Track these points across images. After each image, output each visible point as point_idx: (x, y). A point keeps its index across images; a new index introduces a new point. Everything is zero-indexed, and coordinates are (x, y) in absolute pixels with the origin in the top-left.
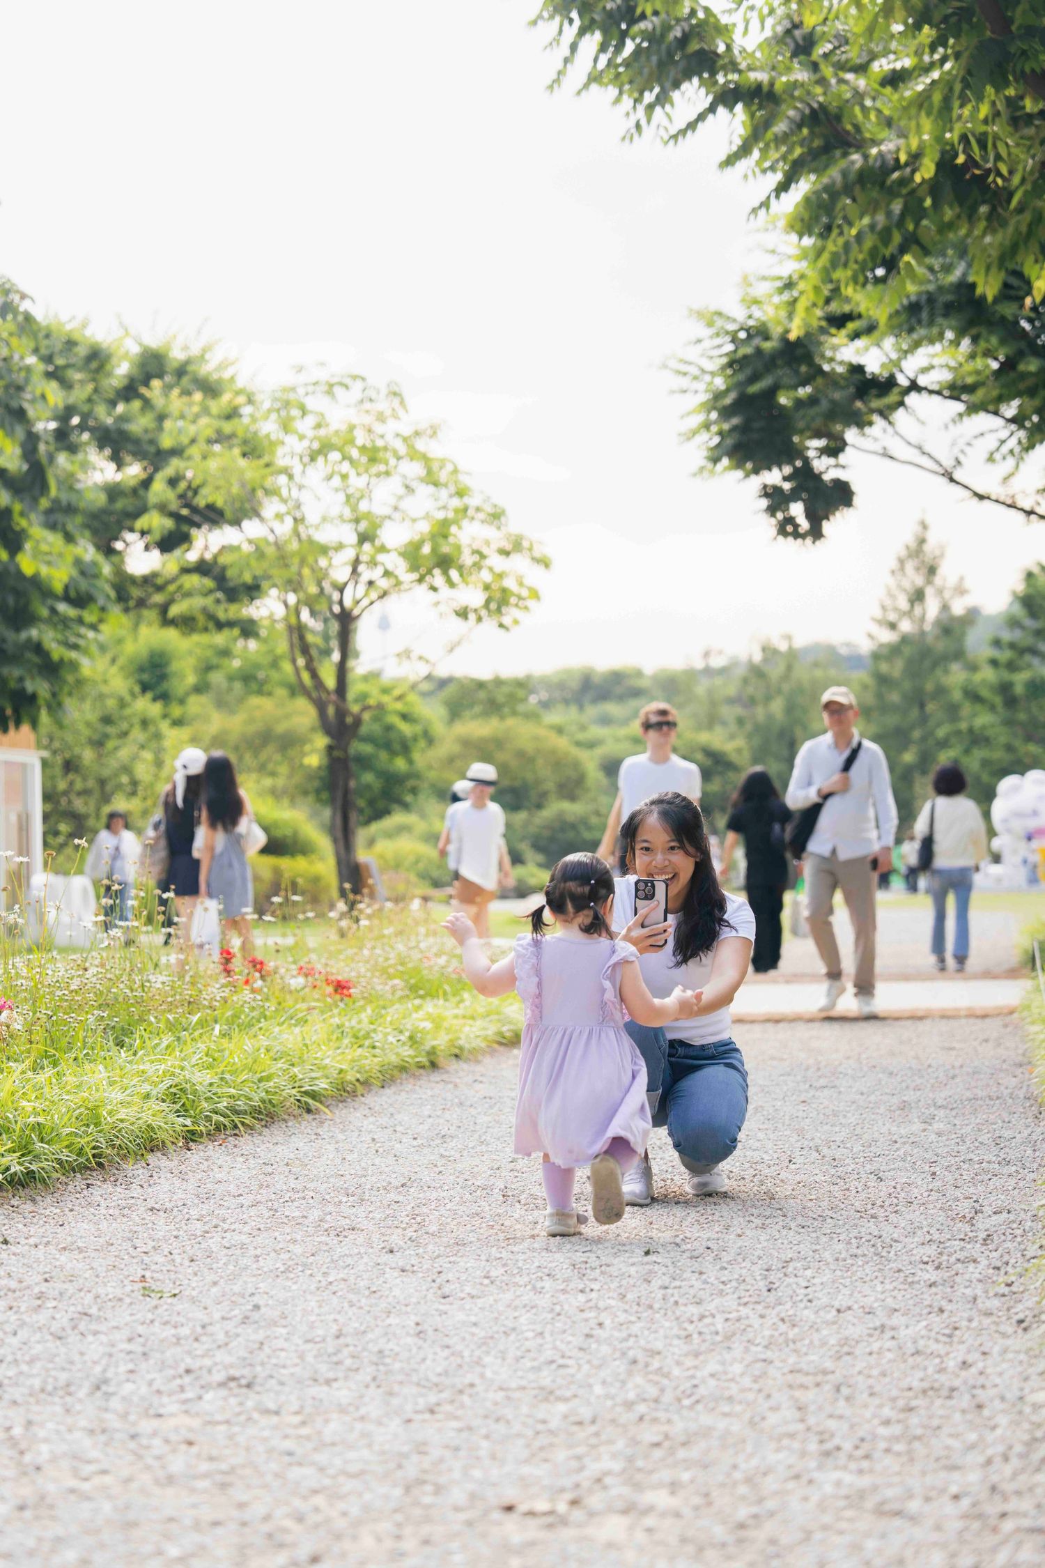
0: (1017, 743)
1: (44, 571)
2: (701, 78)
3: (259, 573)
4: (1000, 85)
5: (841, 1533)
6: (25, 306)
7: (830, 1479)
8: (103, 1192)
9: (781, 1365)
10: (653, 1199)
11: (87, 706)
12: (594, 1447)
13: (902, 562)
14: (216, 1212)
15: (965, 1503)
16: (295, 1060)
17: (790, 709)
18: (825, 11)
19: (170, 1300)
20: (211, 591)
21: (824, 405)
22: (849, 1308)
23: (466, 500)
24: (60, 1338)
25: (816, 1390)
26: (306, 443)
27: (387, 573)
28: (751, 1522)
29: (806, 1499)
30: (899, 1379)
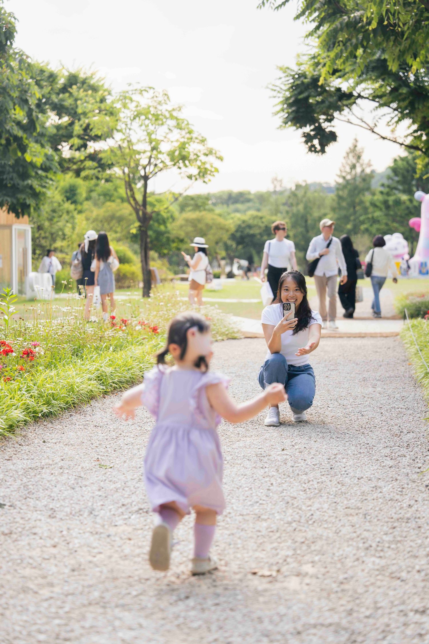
0: (390, 223)
1: (34, 159)
3: (114, 160)
5: (379, 587)
6: (29, 60)
7: (371, 561)
8: (76, 418)
9: (342, 504)
10: (281, 424)
11: (47, 207)
12: (280, 543)
13: (348, 154)
14: (119, 427)
15: (423, 574)
16: (141, 361)
17: (306, 208)
19: (110, 470)
20: (96, 168)
21: (327, 103)
22: (362, 478)
23: (192, 135)
24: (73, 489)
25: (357, 517)
26: (132, 113)
27: (162, 162)
28: (345, 581)
29: (363, 570)
30: (387, 512)
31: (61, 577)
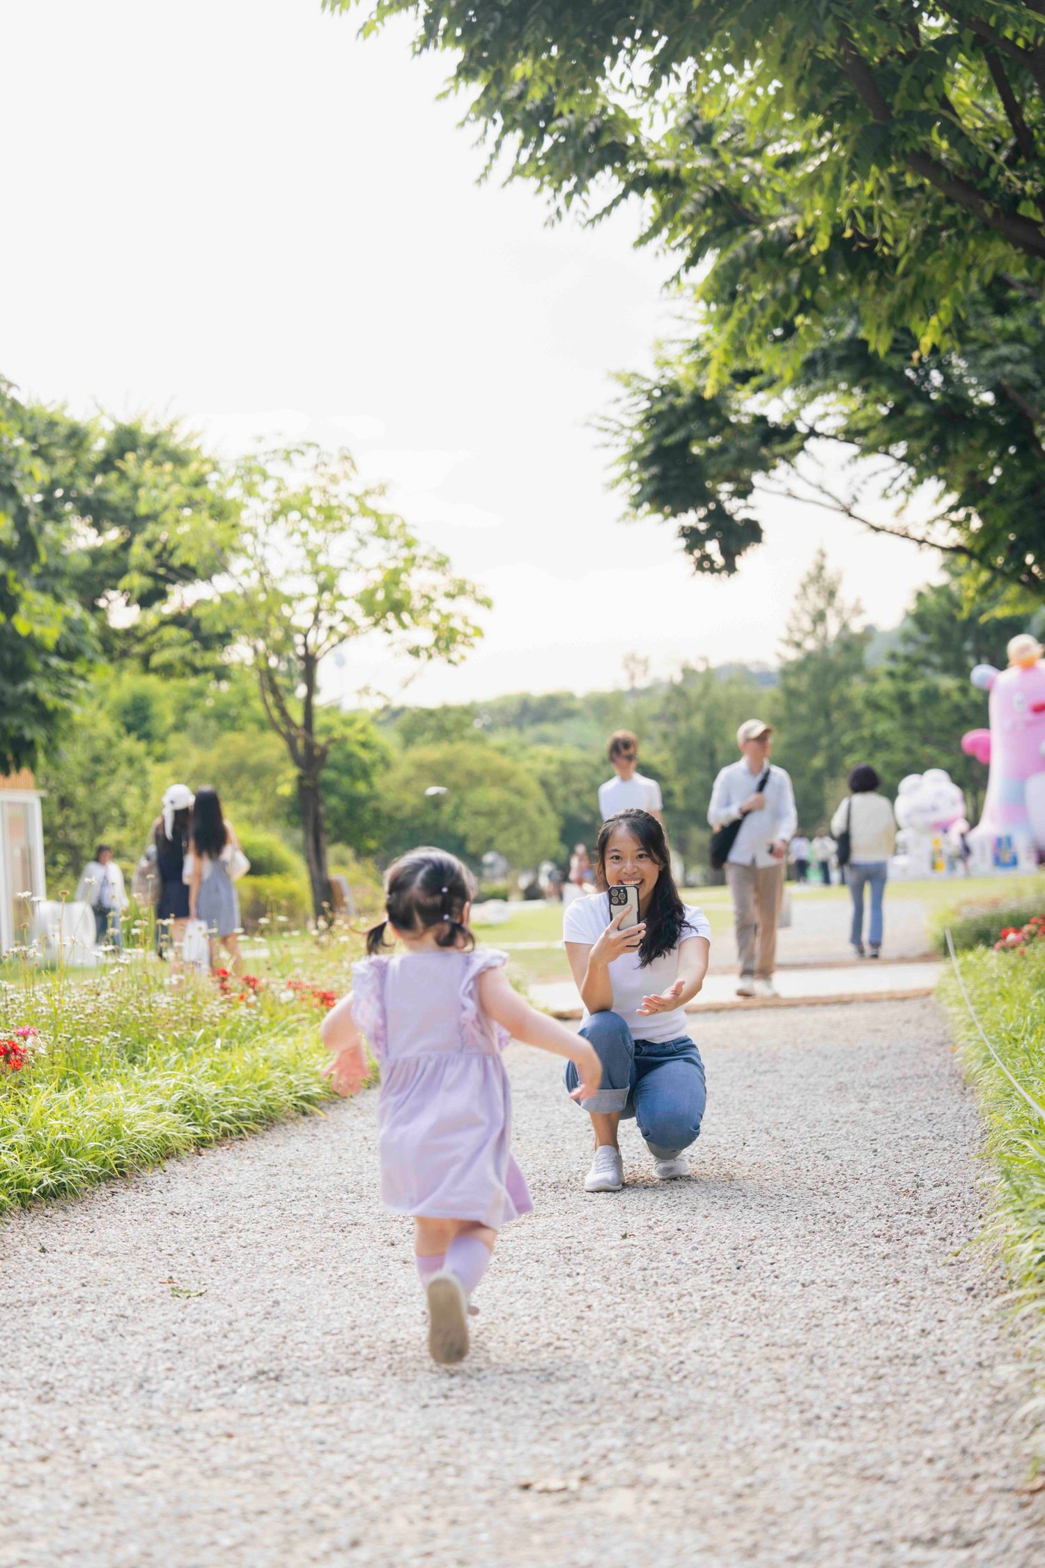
0: (915, 746)
1: (38, 630)
2: (613, 168)
3: (230, 622)
4: (883, 164)
5: (830, 1499)
6: (12, 393)
7: (815, 1447)
8: (128, 1199)
9: (757, 1339)
10: (625, 1185)
11: (78, 748)
12: (596, 1424)
13: (804, 587)
14: (231, 1213)
15: (940, 1465)
16: (291, 1068)
17: (709, 722)
18: (723, 104)
19: (197, 1299)
20: (187, 642)
21: (733, 453)
22: (813, 1282)
23: (414, 550)
24: (102, 1340)
25: (791, 1362)
26: (268, 505)
27: (345, 619)
28: (747, 1491)
29: (794, 1467)
30: (865, 1349)
31: (52, 1520)
